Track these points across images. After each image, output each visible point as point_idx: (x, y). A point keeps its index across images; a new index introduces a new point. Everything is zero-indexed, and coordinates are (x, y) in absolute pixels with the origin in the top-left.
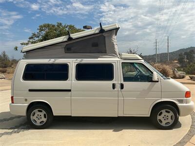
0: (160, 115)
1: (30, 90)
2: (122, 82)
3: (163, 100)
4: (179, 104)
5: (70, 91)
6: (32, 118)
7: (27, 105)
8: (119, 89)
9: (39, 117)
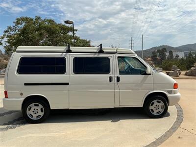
0: (152, 105)
1: (26, 84)
2: (119, 75)
3: (154, 91)
4: (169, 95)
5: (67, 84)
6: (28, 112)
7: (22, 99)
8: (116, 82)
9: (36, 111)
